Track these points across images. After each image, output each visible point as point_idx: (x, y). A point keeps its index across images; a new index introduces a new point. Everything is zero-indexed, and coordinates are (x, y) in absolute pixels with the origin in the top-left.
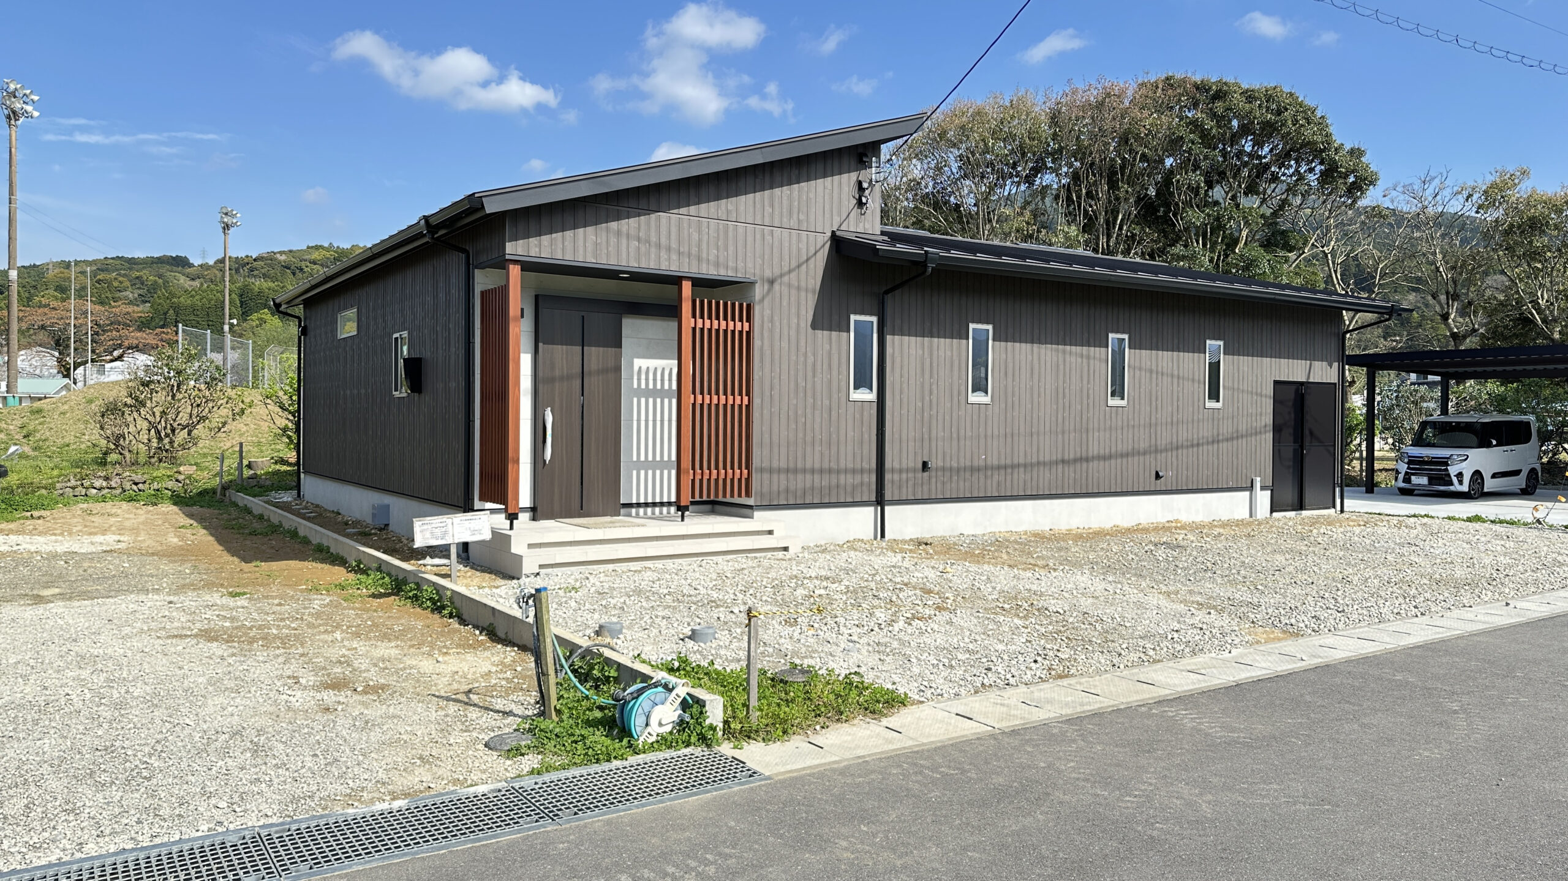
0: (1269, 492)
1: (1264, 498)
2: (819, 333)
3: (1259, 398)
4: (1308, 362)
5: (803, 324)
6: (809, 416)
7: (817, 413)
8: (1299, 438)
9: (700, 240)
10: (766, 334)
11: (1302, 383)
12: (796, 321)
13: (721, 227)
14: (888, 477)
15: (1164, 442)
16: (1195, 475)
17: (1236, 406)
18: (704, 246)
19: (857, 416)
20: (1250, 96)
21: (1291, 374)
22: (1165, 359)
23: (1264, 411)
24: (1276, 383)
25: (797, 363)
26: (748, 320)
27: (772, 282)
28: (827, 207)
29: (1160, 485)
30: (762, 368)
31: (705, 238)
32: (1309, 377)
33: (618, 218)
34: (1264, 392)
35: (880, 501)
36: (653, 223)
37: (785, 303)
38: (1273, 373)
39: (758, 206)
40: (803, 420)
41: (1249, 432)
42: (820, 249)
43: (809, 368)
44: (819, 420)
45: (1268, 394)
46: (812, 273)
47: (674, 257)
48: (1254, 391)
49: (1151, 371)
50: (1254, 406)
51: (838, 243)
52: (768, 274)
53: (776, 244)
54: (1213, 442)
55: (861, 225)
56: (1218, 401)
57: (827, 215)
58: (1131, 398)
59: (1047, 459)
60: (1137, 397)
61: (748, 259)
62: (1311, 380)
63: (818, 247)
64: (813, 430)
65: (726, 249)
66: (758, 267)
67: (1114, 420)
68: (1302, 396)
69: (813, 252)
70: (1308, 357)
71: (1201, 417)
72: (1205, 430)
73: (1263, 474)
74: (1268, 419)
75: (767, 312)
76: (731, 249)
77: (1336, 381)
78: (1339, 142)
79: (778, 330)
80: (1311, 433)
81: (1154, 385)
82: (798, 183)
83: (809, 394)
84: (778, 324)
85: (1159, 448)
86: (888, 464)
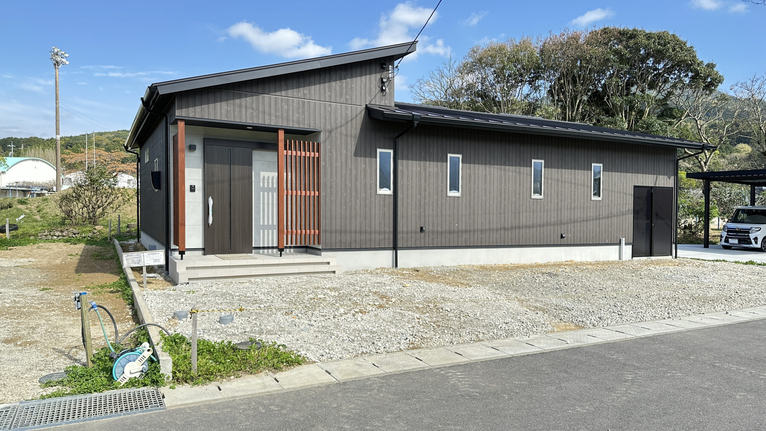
0: (631, 246)
1: (627, 250)
2: (359, 158)
3: (625, 195)
4: (655, 176)
5: (349, 154)
6: (353, 202)
7: (358, 201)
8: (650, 217)
9: (288, 109)
10: (327, 159)
11: (652, 188)
12: (345, 152)
13: (300, 102)
14: (399, 236)
15: (566, 218)
16: (585, 236)
17: (610, 199)
18: (291, 112)
19: (382, 202)
20: (649, 37)
21: (644, 182)
22: (567, 174)
23: (628, 202)
24: (635, 187)
25: (346, 174)
26: (318, 152)
27: (330, 132)
28: (363, 92)
29: (563, 241)
30: (325, 176)
31: (291, 108)
32: (656, 184)
33: (240, 97)
34: (628, 192)
35: (395, 248)
36: (260, 100)
37: (338, 143)
38: (634, 182)
39: (322, 91)
40: (350, 204)
41: (618, 214)
42: (359, 114)
43: (353, 176)
44: (359, 204)
45: (630, 193)
46: (354, 127)
47: (273, 118)
48: (622, 191)
49: (558, 180)
50: (622, 199)
51: (369, 111)
52: (328, 127)
53: (333, 111)
54: (596, 219)
55: (383, 101)
56: (599, 196)
57: (363, 96)
58: (546, 194)
59: (495, 227)
60: (549, 194)
61: (317, 119)
62: (657, 185)
63: (358, 112)
64: (356, 210)
65: (304, 113)
66: (322, 123)
67: (535, 206)
68: (652, 194)
69: (355, 116)
70: (655, 173)
71: (589, 205)
72: (591, 212)
73: (627, 236)
74: (631, 207)
75: (328, 147)
76: (307, 114)
77: (673, 186)
78: (700, 60)
79: (334, 157)
80: (657, 215)
81: (560, 187)
82: (345, 79)
83: (353, 190)
84: (334, 153)
85: (563, 222)
86: (400, 228)
